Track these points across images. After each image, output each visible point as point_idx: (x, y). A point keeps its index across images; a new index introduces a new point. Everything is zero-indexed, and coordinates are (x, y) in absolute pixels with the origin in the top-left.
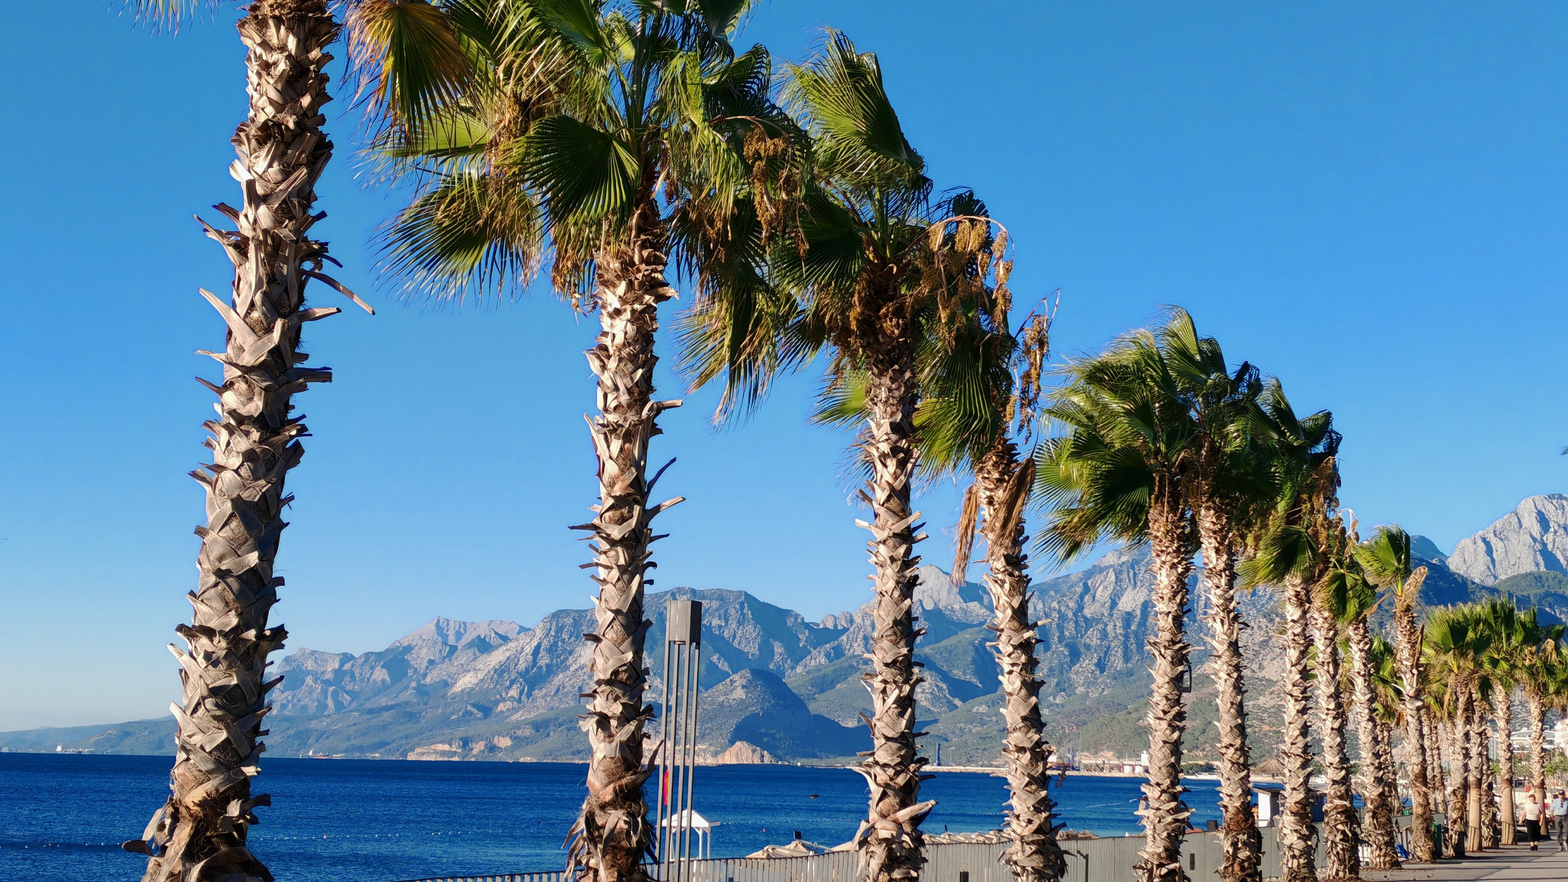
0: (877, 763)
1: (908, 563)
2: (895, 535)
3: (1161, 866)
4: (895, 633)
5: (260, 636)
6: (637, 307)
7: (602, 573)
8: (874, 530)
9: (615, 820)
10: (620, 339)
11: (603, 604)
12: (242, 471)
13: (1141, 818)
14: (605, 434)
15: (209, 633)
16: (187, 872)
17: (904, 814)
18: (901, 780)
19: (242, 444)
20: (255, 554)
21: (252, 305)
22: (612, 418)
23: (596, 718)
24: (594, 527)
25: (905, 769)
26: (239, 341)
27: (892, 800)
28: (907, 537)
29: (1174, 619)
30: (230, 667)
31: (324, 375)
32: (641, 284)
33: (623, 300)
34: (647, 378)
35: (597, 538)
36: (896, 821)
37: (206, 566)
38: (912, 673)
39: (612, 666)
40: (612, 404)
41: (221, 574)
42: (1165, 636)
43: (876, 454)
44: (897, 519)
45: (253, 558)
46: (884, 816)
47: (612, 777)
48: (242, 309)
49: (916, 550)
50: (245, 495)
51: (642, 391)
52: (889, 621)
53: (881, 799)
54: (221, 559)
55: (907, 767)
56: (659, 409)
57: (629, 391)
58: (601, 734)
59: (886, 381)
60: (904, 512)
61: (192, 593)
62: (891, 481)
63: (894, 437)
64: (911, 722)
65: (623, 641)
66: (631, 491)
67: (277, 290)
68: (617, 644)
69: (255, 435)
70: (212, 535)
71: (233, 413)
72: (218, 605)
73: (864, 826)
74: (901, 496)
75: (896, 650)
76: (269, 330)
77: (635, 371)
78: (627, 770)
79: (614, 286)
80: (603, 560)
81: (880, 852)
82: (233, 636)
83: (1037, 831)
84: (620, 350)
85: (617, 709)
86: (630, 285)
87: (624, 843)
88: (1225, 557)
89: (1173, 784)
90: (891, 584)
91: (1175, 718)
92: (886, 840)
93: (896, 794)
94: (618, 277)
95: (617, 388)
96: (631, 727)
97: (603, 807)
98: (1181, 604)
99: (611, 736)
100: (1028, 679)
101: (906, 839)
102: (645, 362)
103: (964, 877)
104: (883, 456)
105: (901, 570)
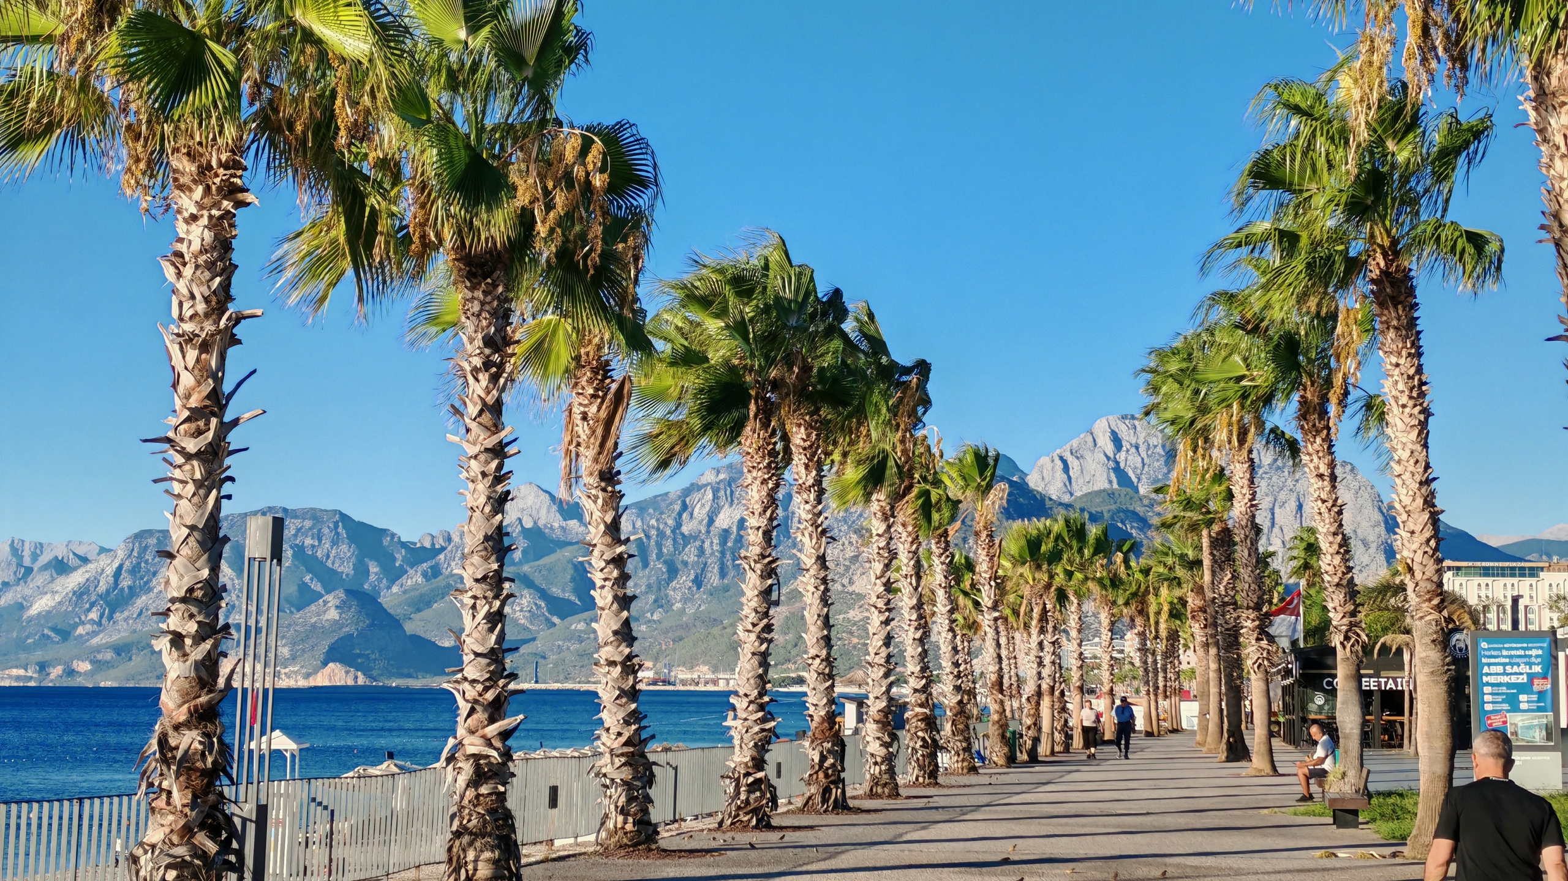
0: (465, 679)
1: (500, 478)
2: (487, 450)
3: (747, 774)
4: (486, 549)
6: (215, 212)
7: (177, 488)
8: (465, 445)
9: (189, 740)
10: (196, 246)
11: (178, 520)
13: (729, 728)
14: (180, 344)
17: (492, 730)
18: (490, 696)
22: (188, 327)
23: (170, 637)
24: (168, 440)
25: (494, 685)
27: (481, 715)
28: (499, 451)
29: (765, 533)
32: (220, 189)
33: (200, 206)
34: (226, 286)
35: (172, 452)
36: (483, 737)
38: (503, 589)
39: (187, 582)
40: (188, 313)
42: (757, 550)
43: (468, 369)
44: (489, 433)
46: (472, 732)
47: (186, 697)
49: (509, 465)
51: (220, 300)
52: (480, 536)
53: (469, 715)
55: (496, 682)
56: (238, 319)
57: (207, 300)
58: (175, 654)
59: (479, 294)
60: (496, 427)
62: (483, 395)
63: (487, 351)
64: (501, 638)
65: (199, 558)
66: (208, 403)
68: (193, 561)
73: (451, 742)
74: (495, 409)
75: (486, 566)
77: (212, 279)
78: (202, 690)
79: (190, 190)
80: (177, 474)
81: (468, 768)
83: (626, 744)
84: (196, 257)
85: (192, 627)
86: (208, 189)
87: (199, 764)
88: (814, 473)
89: (761, 695)
90: (483, 499)
91: (763, 630)
92: (473, 755)
93: (485, 710)
94: (195, 181)
95: (193, 297)
96: (207, 645)
97: (177, 728)
98: (771, 519)
99: (185, 655)
100: (620, 593)
101: (495, 754)
102: (224, 270)
103: (554, 791)
104: (475, 371)
105: (493, 485)
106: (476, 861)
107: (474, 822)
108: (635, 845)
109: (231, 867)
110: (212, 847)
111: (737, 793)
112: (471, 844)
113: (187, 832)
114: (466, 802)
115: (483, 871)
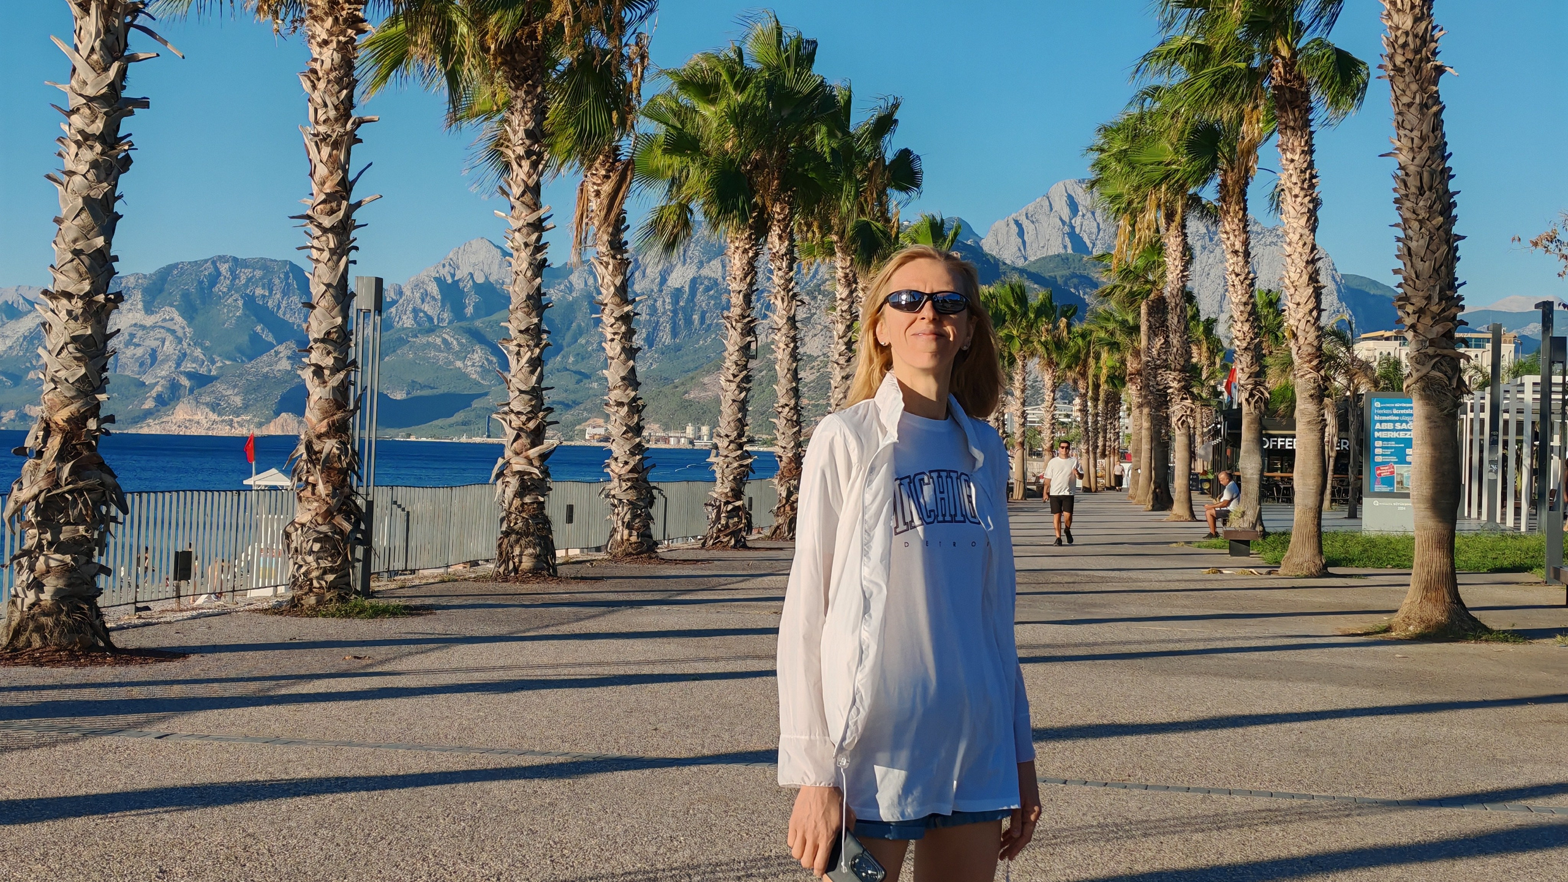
0: (512, 411)
1: (539, 248)
2: (529, 225)
3: (727, 503)
4: (528, 306)
5: (107, 299)
6: (341, 38)
7: (315, 254)
8: (510, 220)
9: (330, 446)
10: (328, 65)
11: (316, 279)
12: (89, 176)
13: (712, 464)
14: (316, 143)
15: (69, 296)
16: (61, 469)
17: (534, 452)
18: (532, 425)
19: (88, 155)
20: (102, 238)
21: (93, 49)
22: (322, 129)
23: (313, 368)
24: (308, 217)
25: (535, 417)
26: (82, 76)
27: (524, 440)
28: (538, 226)
29: (745, 296)
30: (85, 321)
31: (144, 103)
32: (345, 20)
33: (330, 33)
34: (350, 97)
35: (310, 226)
36: (527, 458)
37: (63, 246)
38: (541, 339)
39: (325, 327)
40: (322, 117)
41: (77, 253)
42: (736, 311)
43: (513, 156)
44: (530, 211)
45: (100, 241)
46: (517, 454)
47: (326, 414)
48: (85, 53)
49: (546, 237)
50: (92, 193)
51: (345, 109)
52: (524, 296)
53: (515, 440)
54: (75, 241)
55: (536, 414)
56: (359, 123)
57: (336, 108)
58: (316, 381)
59: (521, 93)
60: (536, 206)
61: (52, 266)
62: (525, 179)
63: (528, 142)
64: (540, 379)
65: (333, 308)
66: (339, 188)
67: (112, 38)
68: (329, 310)
69: (98, 148)
70: (67, 224)
71: (81, 132)
72: (74, 275)
73: (500, 461)
74: (534, 190)
75: (528, 320)
76: (106, 69)
77: (340, 91)
78: (338, 409)
79: (322, 20)
80: (316, 243)
81: (514, 483)
82: (88, 298)
83: (631, 471)
84: (328, 74)
85: (329, 361)
86: (336, 20)
87: (337, 465)
88: (787, 243)
89: (739, 436)
90: (525, 265)
91: (742, 380)
92: (519, 472)
93: (528, 436)
94: (326, 14)
95: (326, 105)
96: (341, 375)
97: (319, 437)
98: (751, 284)
99: (325, 382)
100: (627, 345)
101: (537, 471)
102: (348, 84)
103: (570, 509)
104: (519, 158)
105: (533, 254)
106: (521, 555)
107: (520, 524)
108: (638, 554)
109: (360, 542)
110: (347, 527)
111: (718, 518)
112: (517, 541)
113: (329, 515)
114: (513, 509)
115: (527, 563)
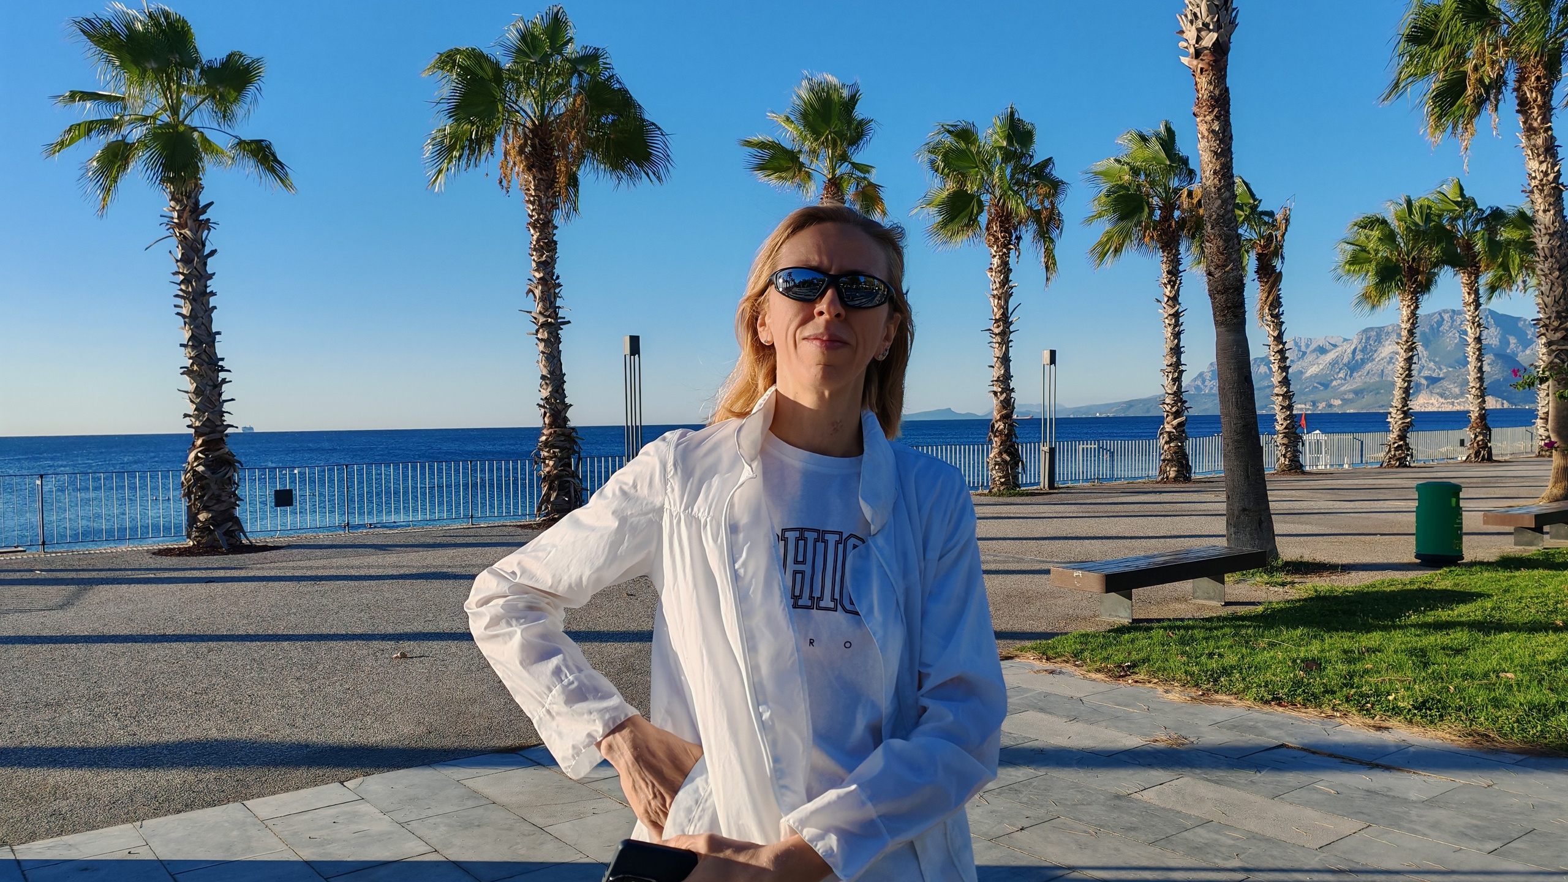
0: (1165, 403)
1: (1177, 325)
2: (1171, 315)
3: (1394, 443)
4: (1171, 352)
6: (1001, 253)
7: (993, 345)
10: (996, 266)
11: (993, 355)
13: (1389, 422)
14: (994, 298)
17: (1175, 422)
18: (1174, 409)
22: (995, 292)
24: (991, 330)
25: (1177, 405)
27: (1171, 417)
28: (1176, 315)
29: (1408, 331)
32: (1002, 246)
33: (996, 251)
34: (1007, 277)
35: (992, 333)
36: (1172, 425)
38: (1179, 368)
39: (997, 375)
40: (996, 288)
42: (1404, 339)
43: (1163, 284)
44: (1172, 308)
46: (1168, 423)
47: (1000, 411)
49: (1181, 320)
51: (1005, 282)
52: (1168, 348)
53: (1166, 417)
56: (1012, 287)
57: (1001, 282)
58: (995, 398)
59: (1166, 254)
60: (1175, 305)
62: (1169, 294)
63: (1170, 276)
64: (1178, 387)
66: (1003, 316)
68: (999, 368)
73: (1162, 427)
74: (1174, 298)
75: (1170, 360)
77: (1002, 275)
78: (1004, 409)
79: (993, 247)
80: (992, 340)
81: (1165, 437)
83: (1285, 428)
84: (997, 269)
85: (1000, 389)
86: (998, 247)
87: (1004, 433)
88: (1473, 296)
89: (1403, 406)
90: (1170, 334)
91: (1406, 376)
94: (994, 244)
95: (997, 282)
96: (1005, 395)
97: (997, 421)
98: (1412, 324)
100: (1282, 365)
102: (1006, 272)
104: (1166, 284)
105: (1174, 328)
106: (1171, 471)
107: (1170, 456)
110: (1008, 459)
111: (1390, 451)
112: (1167, 464)
113: (999, 454)
114: (1164, 449)
115: (1172, 474)
